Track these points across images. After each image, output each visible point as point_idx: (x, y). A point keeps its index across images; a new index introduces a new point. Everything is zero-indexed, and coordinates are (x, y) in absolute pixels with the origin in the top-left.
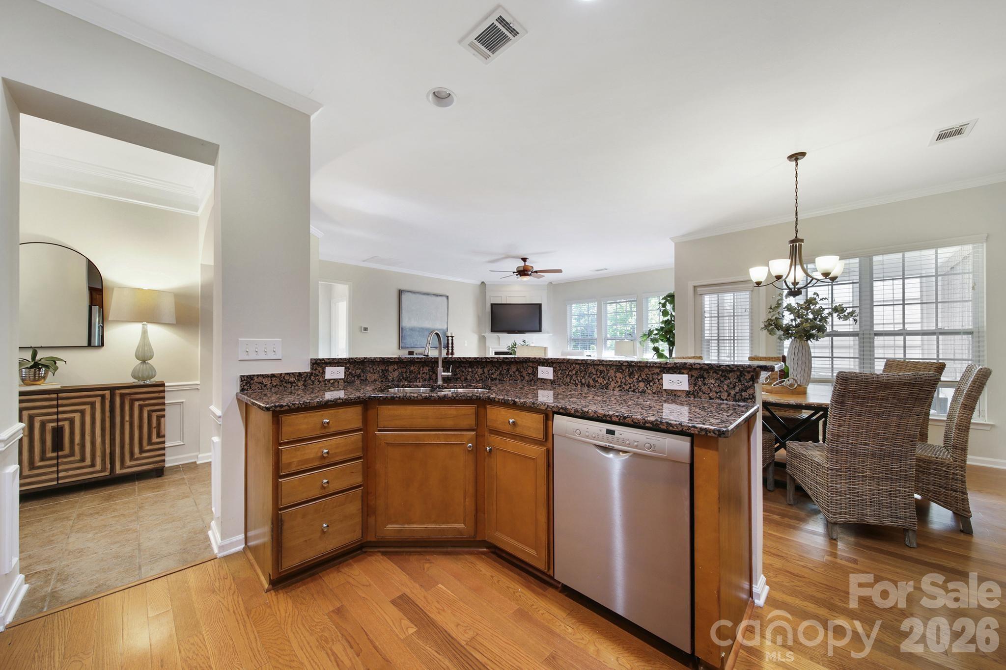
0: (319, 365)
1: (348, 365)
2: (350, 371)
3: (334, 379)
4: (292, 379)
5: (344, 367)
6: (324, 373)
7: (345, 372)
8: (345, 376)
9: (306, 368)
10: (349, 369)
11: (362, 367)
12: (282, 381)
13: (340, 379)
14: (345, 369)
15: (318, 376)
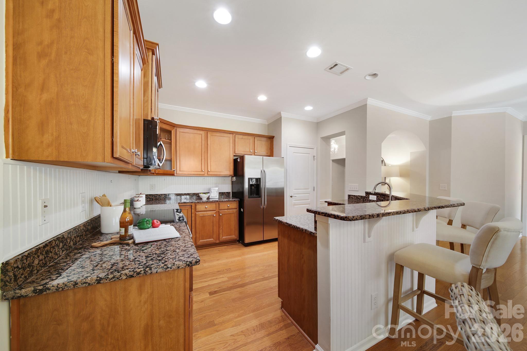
0: (368, 194)
1: (378, 195)
2: (379, 198)
3: (373, 200)
4: (360, 198)
5: (376, 196)
6: (369, 197)
7: (377, 198)
8: (377, 199)
9: (364, 195)
10: (378, 197)
11: (384, 197)
12: (357, 198)
13: (375, 200)
14: (377, 196)
15: (367, 198)
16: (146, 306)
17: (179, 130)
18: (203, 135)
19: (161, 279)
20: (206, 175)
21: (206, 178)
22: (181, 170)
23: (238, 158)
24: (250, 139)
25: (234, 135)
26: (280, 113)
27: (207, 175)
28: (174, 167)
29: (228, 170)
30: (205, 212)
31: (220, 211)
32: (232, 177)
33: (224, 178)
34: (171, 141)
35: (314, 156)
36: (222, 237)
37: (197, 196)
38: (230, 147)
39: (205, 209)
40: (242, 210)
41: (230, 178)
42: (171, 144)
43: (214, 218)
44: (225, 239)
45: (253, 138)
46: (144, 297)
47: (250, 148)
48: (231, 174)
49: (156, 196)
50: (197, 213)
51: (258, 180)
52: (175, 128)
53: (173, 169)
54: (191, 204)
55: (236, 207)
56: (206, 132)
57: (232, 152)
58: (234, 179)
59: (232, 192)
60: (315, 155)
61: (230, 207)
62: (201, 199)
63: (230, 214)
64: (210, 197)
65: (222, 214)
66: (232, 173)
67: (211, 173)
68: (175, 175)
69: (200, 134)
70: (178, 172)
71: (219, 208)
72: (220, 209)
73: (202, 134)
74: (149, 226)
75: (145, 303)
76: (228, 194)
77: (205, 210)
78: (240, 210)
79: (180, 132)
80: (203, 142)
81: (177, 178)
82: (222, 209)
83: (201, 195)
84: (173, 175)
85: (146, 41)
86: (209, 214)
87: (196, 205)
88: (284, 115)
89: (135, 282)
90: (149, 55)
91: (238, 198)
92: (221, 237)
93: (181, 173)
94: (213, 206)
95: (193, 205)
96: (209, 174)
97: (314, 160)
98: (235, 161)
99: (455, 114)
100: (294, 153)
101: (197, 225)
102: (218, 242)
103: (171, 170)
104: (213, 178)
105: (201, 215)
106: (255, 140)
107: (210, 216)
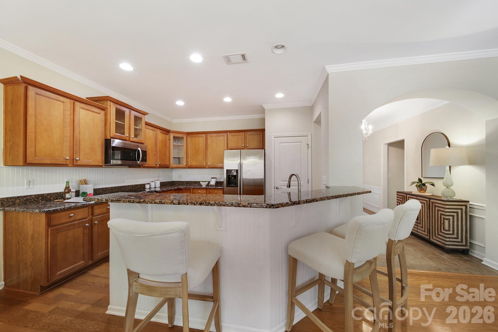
18: (204, 137)
19: (36, 216)
22: (191, 164)
24: (242, 135)
25: (228, 133)
34: (184, 145)
35: (308, 145)
46: (31, 222)
47: (242, 143)
51: (237, 171)
52: (186, 135)
54: (190, 189)
56: (206, 135)
57: (226, 148)
60: (310, 143)
71: (209, 193)
75: (32, 225)
80: (205, 143)
83: (202, 183)
87: (193, 190)
88: (266, 107)
94: (204, 192)
96: (208, 166)
97: (308, 148)
100: (280, 143)
106: (247, 135)
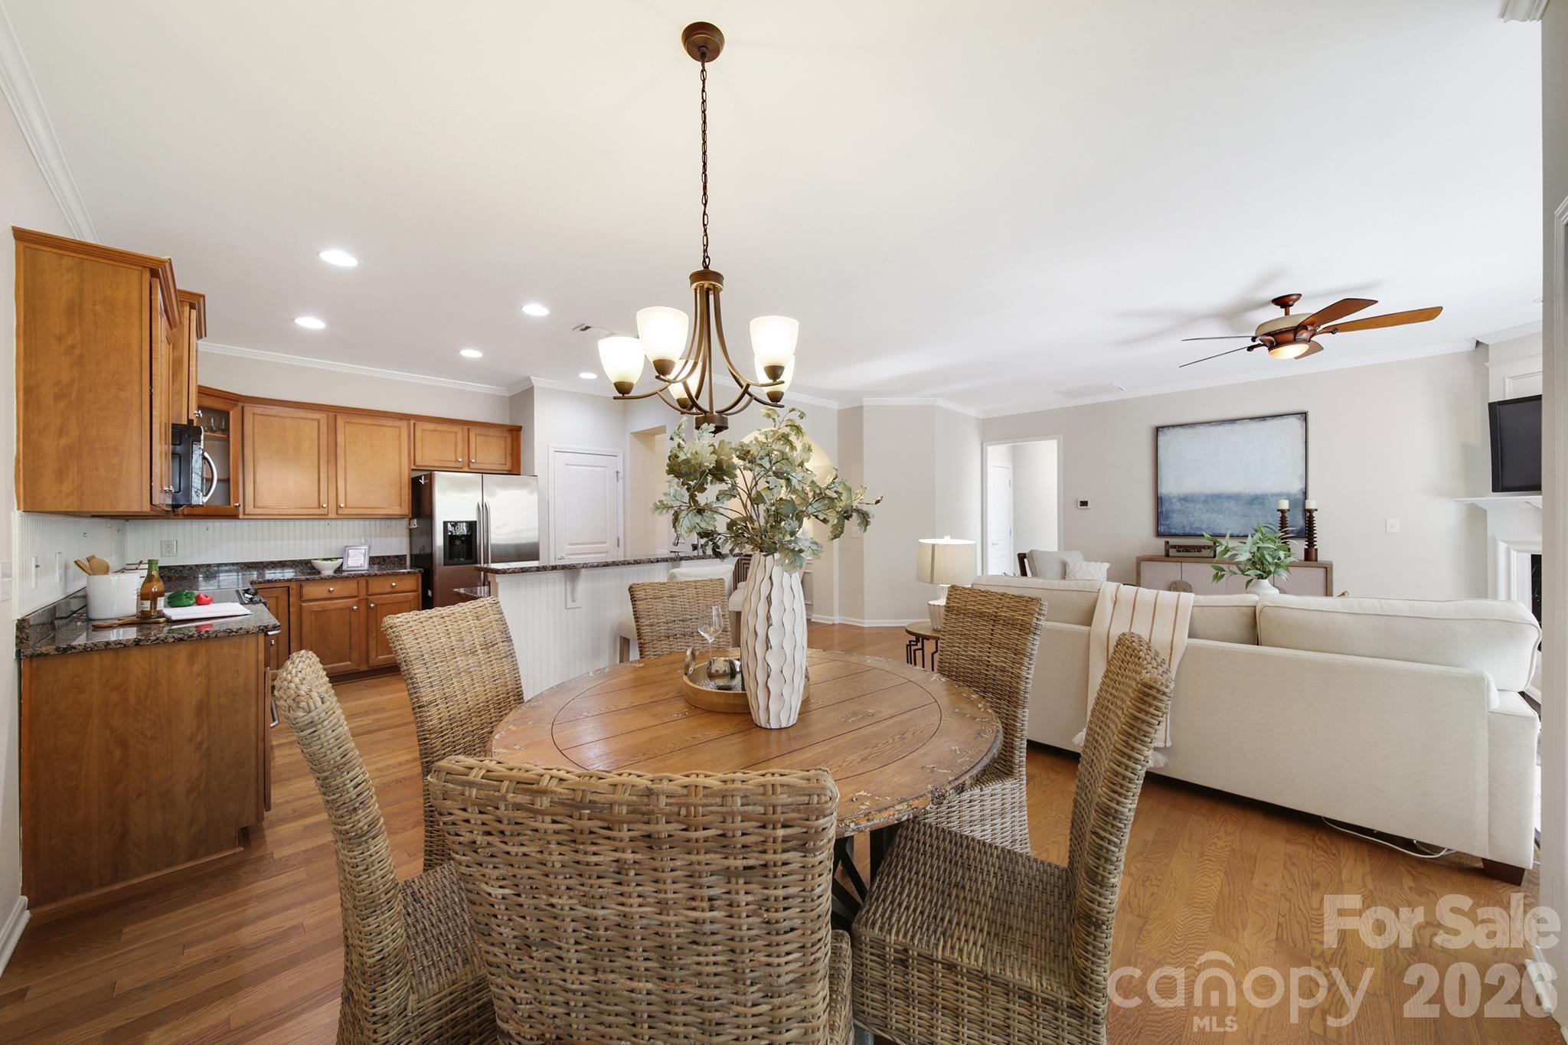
16: (200, 679)
17: (249, 410)
18: (321, 422)
19: (222, 648)
20: (332, 515)
21: (334, 522)
22: (259, 504)
23: (420, 477)
24: (456, 433)
25: (412, 422)
26: (528, 379)
27: (335, 516)
28: (238, 496)
29: (398, 502)
30: (328, 602)
31: (370, 597)
32: (410, 519)
33: (388, 522)
34: (229, 437)
35: (618, 472)
36: (377, 656)
37: (307, 567)
38: (400, 452)
39: (327, 595)
40: (430, 593)
41: (405, 522)
42: (229, 441)
43: (353, 614)
44: (385, 660)
45: (466, 431)
46: (197, 667)
47: (456, 453)
48: (403, 513)
49: (181, 571)
50: (304, 604)
51: (472, 525)
52: (240, 404)
53: (232, 504)
54: (287, 584)
55: (415, 588)
56: (331, 415)
57: (405, 462)
58: (415, 523)
59: (411, 555)
60: (620, 470)
61: (399, 588)
62: (319, 573)
63: (399, 603)
64: (345, 567)
65: (376, 605)
66: (405, 509)
67: (346, 511)
68: (241, 517)
69: (315, 420)
70: (250, 509)
71: (367, 590)
72: (370, 592)
73: (319, 421)
74: (191, 602)
75: (198, 675)
76: (401, 560)
77: (329, 596)
78: (424, 593)
79: (254, 414)
80: (324, 438)
81: (245, 523)
82: (378, 591)
83: (319, 564)
84: (234, 516)
85: (180, 291)
86: (338, 606)
87: (301, 587)
88: (537, 382)
89: (183, 650)
90: (183, 312)
91: (419, 567)
92: (373, 657)
93: (258, 511)
94: (351, 587)
95: (293, 586)
96: (339, 512)
97: (617, 480)
98: (415, 482)
99: (867, 402)
100: (566, 466)
101: (304, 632)
102: (364, 668)
103: (229, 504)
104: (356, 522)
105: (316, 609)
106: (471, 435)
107: (341, 609)
